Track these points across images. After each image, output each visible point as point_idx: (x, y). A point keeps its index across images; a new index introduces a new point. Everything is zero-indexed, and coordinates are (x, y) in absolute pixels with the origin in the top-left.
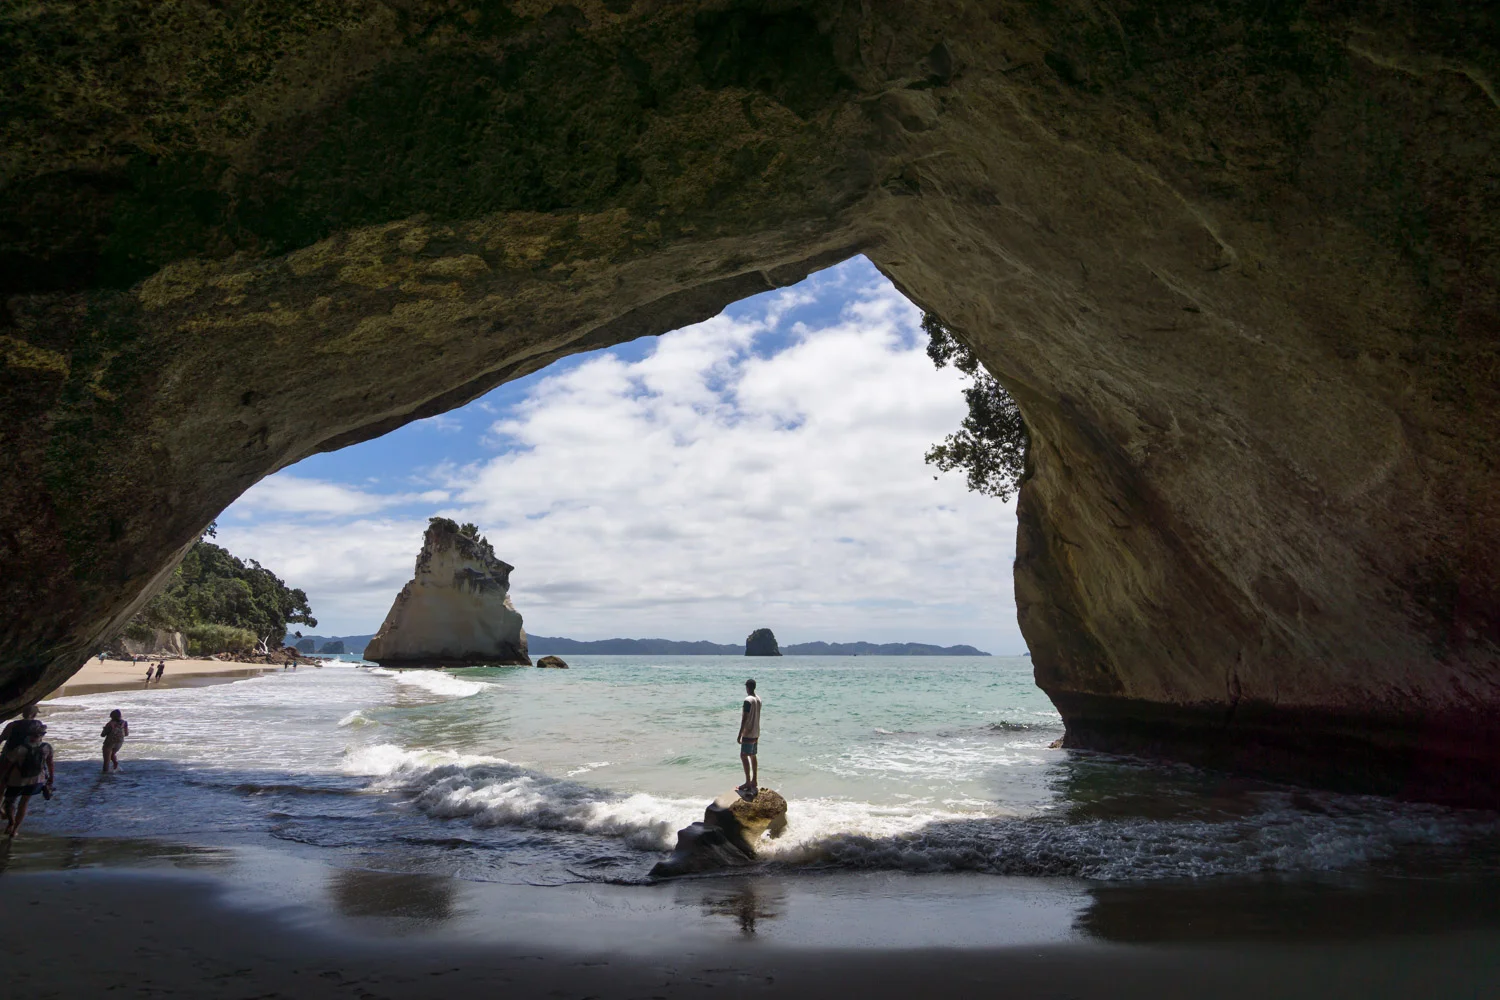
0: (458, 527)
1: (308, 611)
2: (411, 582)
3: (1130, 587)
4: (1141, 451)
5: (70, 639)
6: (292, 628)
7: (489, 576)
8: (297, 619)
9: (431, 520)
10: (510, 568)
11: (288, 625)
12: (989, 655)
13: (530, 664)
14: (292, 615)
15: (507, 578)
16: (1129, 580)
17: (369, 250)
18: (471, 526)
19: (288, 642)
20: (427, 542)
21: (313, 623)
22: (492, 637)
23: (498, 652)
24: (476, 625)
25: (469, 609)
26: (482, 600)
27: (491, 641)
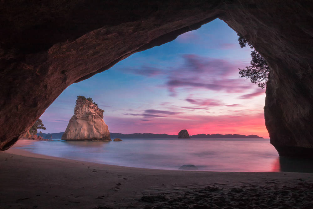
0: (86, 99)
1: (43, 125)
2: (73, 116)
3: (299, 115)
4: (301, 75)
5: (24, 130)
7: (97, 114)
8: (40, 128)
9: (78, 96)
10: (104, 111)
11: (38, 129)
12: (263, 138)
13: (111, 141)
14: (38, 126)
15: (103, 114)
16: (299, 112)
17: (93, 35)
20: (77, 104)
21: (45, 129)
22: (99, 133)
23: (101, 137)
24: (94, 129)
25: (92, 124)
26: (95, 121)
27: (99, 134)
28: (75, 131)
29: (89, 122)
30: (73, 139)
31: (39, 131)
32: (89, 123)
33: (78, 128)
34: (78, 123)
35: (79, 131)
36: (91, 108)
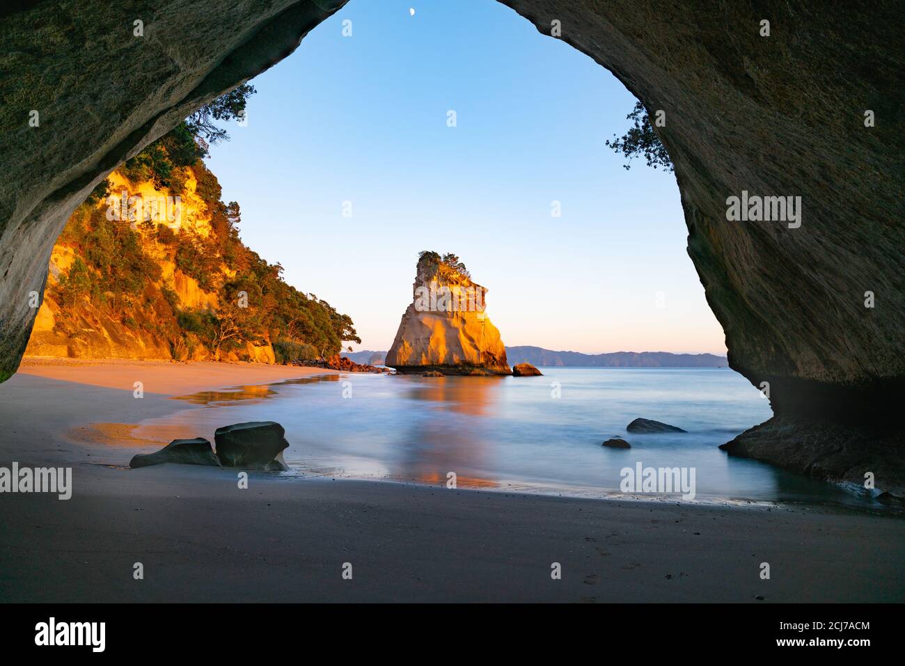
0: (440, 258)
1: (354, 332)
2: (411, 305)
8: (348, 338)
10: (487, 290)
11: (343, 342)
14: (344, 334)
20: (419, 273)
22: (476, 348)
23: (482, 360)
24: (463, 338)
25: (456, 326)
26: (465, 318)
27: (475, 351)
28: (416, 343)
29: (448, 319)
30: (412, 364)
31: (345, 344)
32: (450, 322)
33: (422, 337)
34: (421, 323)
35: (424, 344)
36: (453, 283)
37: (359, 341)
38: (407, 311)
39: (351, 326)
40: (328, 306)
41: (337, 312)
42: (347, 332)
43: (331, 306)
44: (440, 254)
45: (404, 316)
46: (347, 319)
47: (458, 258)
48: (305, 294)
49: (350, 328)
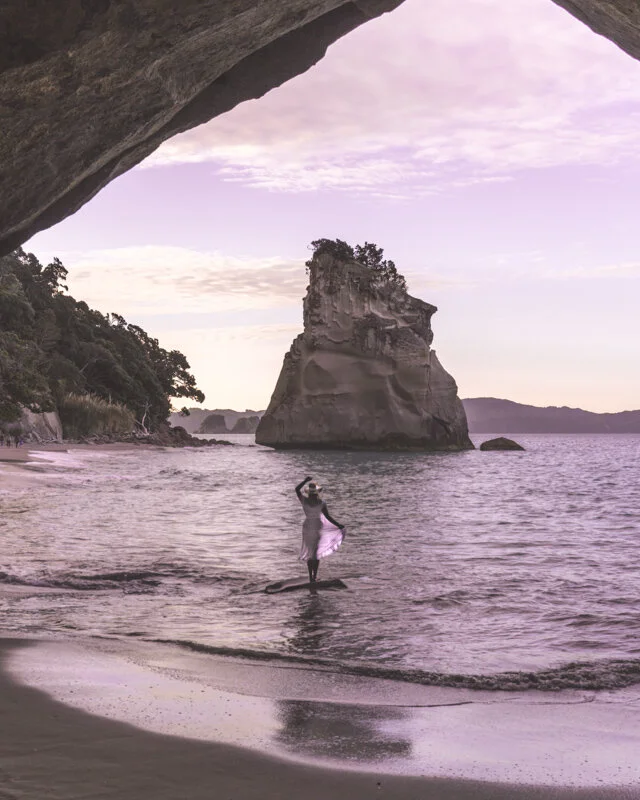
0: (351, 250)
1: (191, 381)
2: (301, 337)
6: (178, 403)
7: (401, 324)
8: (182, 392)
9: (313, 243)
10: (433, 309)
11: (172, 398)
13: (473, 448)
14: (174, 385)
15: (429, 325)
18: (371, 247)
19: (173, 421)
20: (314, 279)
21: (200, 395)
22: (415, 411)
23: (426, 434)
24: (392, 395)
25: (380, 373)
26: (396, 359)
27: (414, 418)
28: (310, 403)
29: (366, 362)
30: (303, 441)
32: (369, 366)
33: (318, 392)
34: (318, 368)
35: (325, 404)
36: (374, 298)
37: (201, 397)
38: (293, 347)
39: (187, 370)
40: (143, 334)
41: (160, 346)
42: (179, 382)
43: (149, 336)
44: (352, 245)
45: (288, 356)
46: (178, 359)
47: (381, 250)
48: (105, 315)
49: (185, 376)
